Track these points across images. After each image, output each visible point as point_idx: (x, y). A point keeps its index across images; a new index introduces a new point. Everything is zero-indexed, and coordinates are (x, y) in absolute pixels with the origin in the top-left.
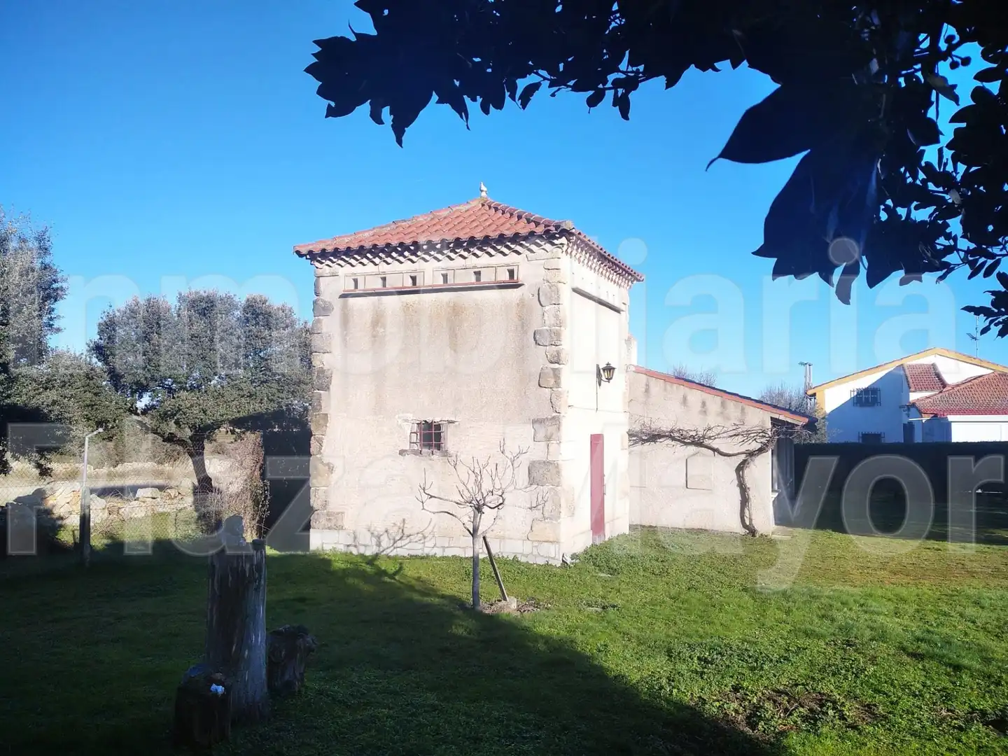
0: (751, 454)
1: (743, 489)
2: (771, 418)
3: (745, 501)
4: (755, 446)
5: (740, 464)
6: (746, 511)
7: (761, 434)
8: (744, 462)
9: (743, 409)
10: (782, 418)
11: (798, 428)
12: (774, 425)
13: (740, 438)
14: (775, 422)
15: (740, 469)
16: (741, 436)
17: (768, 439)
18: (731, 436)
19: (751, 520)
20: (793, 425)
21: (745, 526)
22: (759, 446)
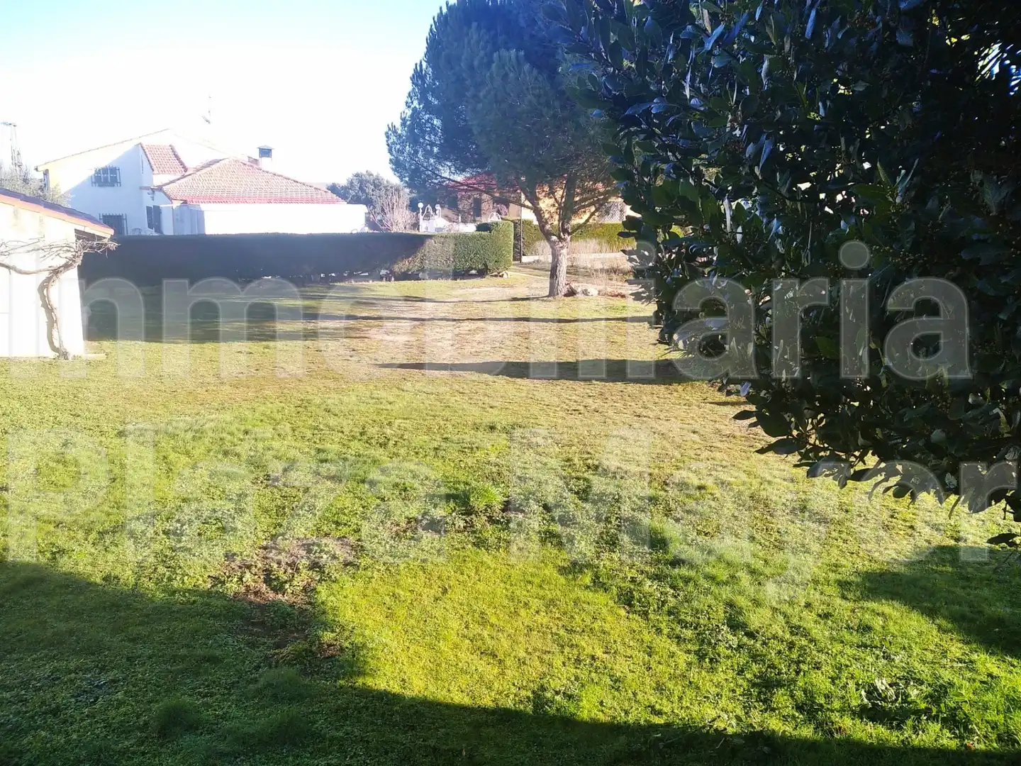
0: (56, 272)
1: (49, 309)
2: (76, 231)
3: (52, 322)
4: (59, 262)
5: (44, 282)
6: (55, 333)
7: (65, 249)
8: (48, 280)
9: (41, 221)
10: (88, 230)
11: (105, 241)
12: (78, 238)
13: (41, 253)
14: (80, 235)
15: (44, 287)
16: (41, 251)
17: (74, 253)
18: (29, 252)
19: (61, 342)
20: (100, 238)
21: (54, 349)
22: (63, 262)
